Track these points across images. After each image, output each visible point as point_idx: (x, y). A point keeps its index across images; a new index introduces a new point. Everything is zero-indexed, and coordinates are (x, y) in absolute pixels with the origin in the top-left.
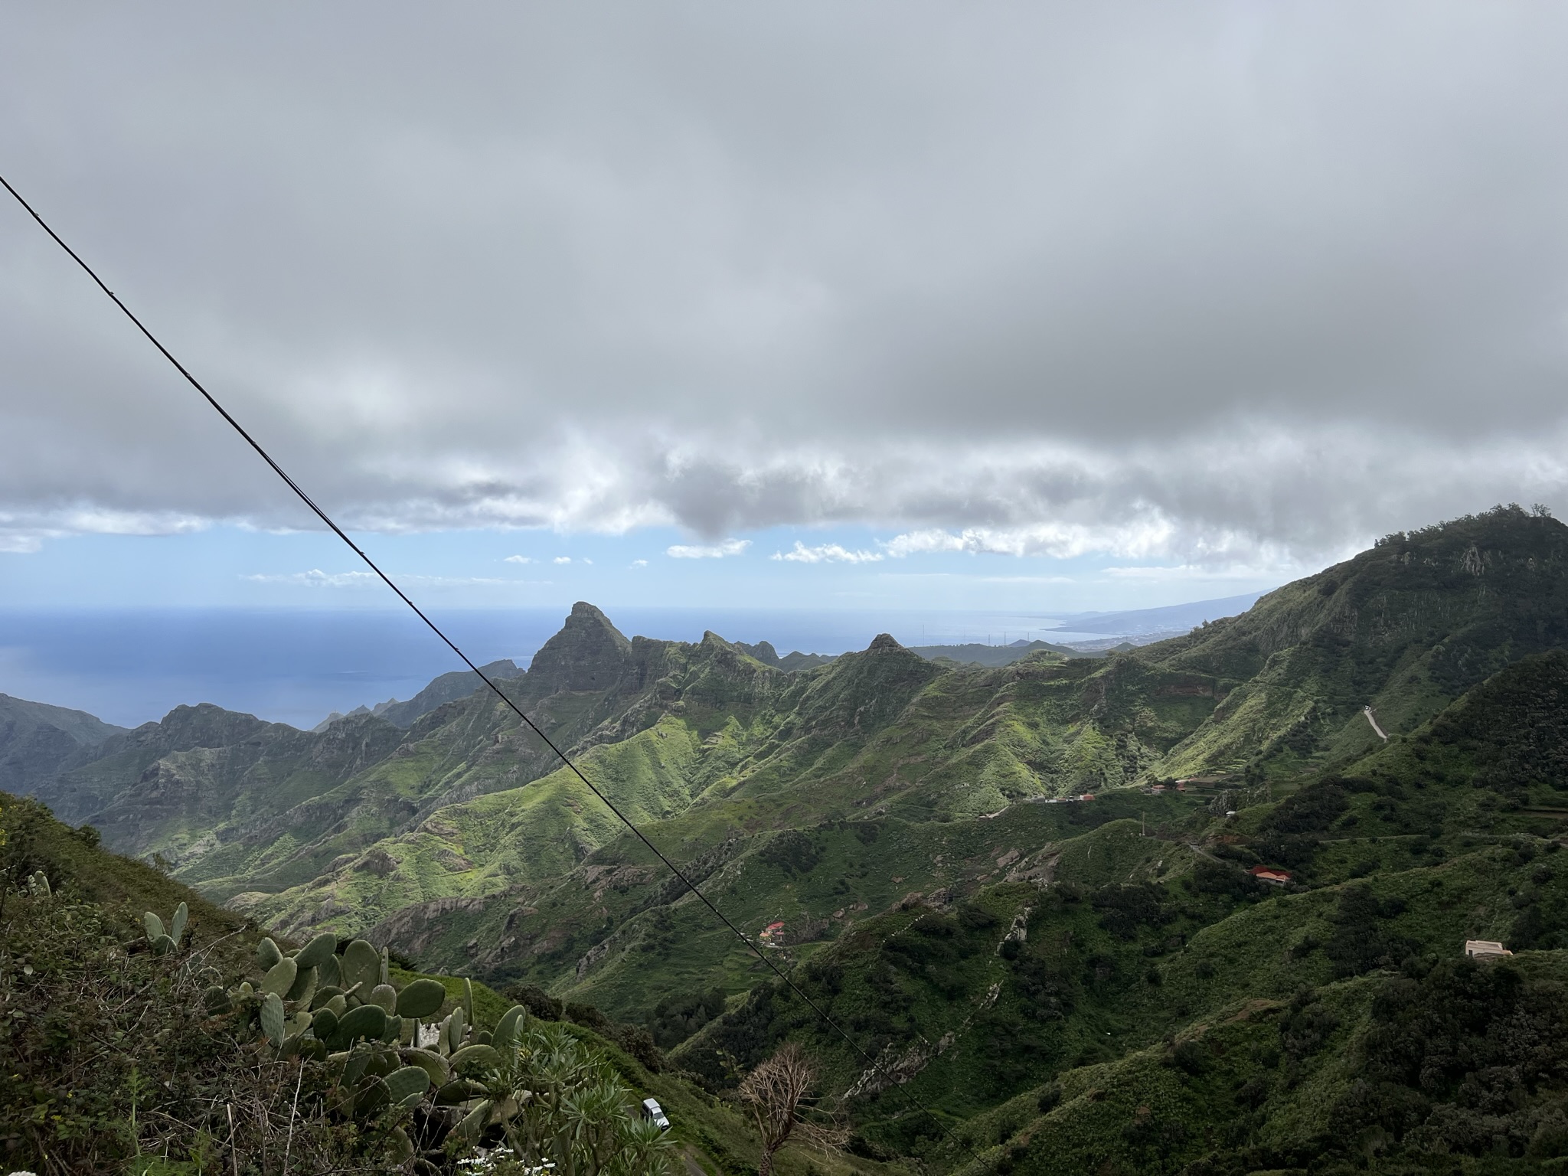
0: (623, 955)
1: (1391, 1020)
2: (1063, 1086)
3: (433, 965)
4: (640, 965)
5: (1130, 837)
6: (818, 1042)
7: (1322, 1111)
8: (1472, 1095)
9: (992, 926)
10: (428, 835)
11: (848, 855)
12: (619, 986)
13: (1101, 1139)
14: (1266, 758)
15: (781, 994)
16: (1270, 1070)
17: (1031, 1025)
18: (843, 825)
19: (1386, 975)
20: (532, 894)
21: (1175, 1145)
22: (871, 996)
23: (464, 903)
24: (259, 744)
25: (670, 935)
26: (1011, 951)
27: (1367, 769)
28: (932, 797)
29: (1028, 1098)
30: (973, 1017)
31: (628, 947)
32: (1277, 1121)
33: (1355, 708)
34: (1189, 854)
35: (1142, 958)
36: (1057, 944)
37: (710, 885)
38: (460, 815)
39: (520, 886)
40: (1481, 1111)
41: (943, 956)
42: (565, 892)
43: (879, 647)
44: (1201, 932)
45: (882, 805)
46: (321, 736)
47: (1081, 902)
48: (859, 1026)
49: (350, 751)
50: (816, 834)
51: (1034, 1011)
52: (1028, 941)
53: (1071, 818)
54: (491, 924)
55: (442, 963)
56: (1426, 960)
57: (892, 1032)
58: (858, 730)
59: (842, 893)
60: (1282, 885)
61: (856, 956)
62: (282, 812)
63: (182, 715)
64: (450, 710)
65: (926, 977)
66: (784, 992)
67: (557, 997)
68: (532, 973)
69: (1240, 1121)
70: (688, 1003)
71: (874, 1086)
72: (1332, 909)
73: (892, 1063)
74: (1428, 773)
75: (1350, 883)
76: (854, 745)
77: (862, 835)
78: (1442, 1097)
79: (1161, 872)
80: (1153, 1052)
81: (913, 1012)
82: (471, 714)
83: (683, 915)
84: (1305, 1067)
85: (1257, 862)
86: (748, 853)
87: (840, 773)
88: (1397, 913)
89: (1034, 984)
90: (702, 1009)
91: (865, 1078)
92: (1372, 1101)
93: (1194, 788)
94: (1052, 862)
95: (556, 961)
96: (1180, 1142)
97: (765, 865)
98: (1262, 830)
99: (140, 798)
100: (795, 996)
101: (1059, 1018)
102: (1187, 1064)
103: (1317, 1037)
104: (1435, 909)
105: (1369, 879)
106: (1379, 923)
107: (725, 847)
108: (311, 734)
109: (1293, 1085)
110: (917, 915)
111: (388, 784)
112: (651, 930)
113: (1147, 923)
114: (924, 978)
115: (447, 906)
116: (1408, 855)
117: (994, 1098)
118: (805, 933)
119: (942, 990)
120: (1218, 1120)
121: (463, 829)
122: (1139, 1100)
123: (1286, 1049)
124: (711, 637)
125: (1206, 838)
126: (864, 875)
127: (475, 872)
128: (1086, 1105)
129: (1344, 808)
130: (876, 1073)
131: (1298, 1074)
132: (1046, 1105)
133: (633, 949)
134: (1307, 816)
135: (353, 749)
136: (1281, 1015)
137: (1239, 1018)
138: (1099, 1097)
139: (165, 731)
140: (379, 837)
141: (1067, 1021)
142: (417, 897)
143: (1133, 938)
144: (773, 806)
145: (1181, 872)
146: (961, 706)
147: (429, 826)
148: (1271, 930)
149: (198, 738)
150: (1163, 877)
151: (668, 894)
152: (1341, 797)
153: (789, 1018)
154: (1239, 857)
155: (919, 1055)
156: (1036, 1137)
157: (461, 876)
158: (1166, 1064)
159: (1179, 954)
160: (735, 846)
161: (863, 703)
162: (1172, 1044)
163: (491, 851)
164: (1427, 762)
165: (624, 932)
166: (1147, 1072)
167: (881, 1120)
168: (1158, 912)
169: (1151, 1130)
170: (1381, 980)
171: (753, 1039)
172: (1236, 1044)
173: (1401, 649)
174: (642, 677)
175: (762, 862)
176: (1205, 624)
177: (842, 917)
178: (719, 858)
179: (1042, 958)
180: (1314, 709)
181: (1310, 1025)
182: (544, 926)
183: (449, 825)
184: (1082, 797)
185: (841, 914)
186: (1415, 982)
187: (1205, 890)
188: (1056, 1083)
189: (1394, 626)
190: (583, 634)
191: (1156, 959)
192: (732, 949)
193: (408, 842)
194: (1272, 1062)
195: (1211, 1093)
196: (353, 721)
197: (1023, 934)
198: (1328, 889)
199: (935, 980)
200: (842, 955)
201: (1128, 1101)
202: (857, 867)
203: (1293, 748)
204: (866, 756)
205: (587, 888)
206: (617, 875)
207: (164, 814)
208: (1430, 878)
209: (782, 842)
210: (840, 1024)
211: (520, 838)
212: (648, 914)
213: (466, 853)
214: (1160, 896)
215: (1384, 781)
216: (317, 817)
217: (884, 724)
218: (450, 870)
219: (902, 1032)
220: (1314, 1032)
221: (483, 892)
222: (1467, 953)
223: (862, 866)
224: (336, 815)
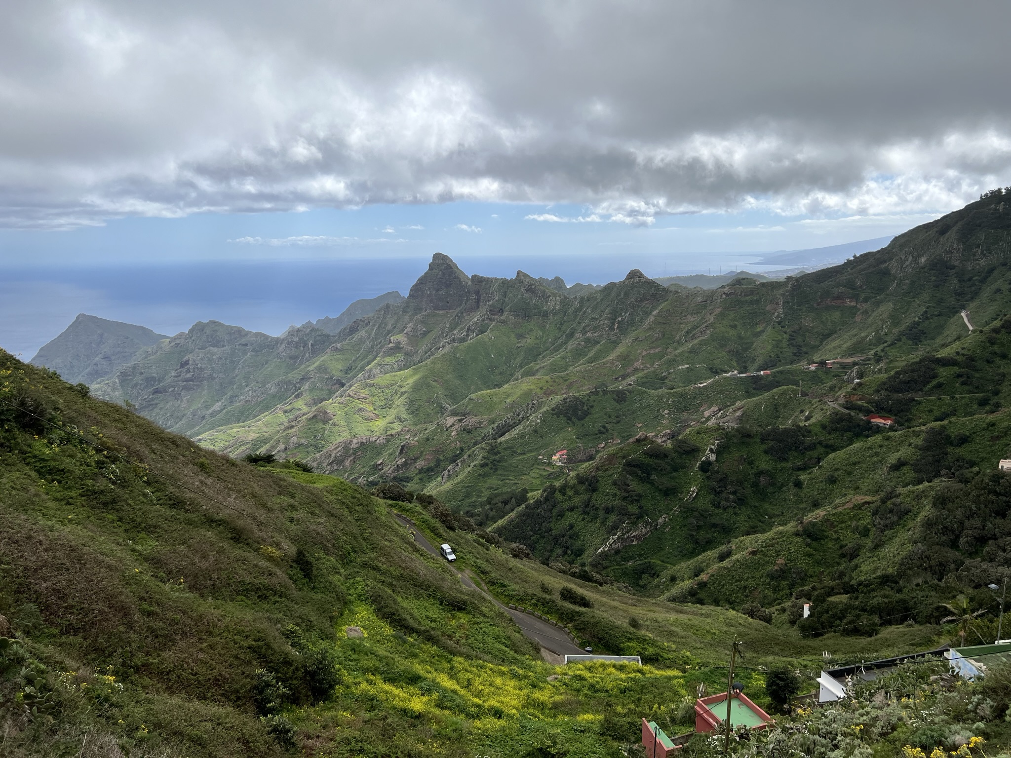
0: (469, 469)
1: (944, 509)
2: (734, 547)
3: (357, 475)
4: (480, 475)
5: (791, 397)
6: (583, 519)
7: (893, 562)
8: (993, 554)
9: (693, 451)
10: (351, 399)
11: (608, 410)
12: (467, 487)
13: (753, 577)
14: (889, 346)
15: (560, 491)
16: (863, 538)
17: (717, 511)
18: (605, 392)
19: (944, 481)
20: (414, 433)
21: (799, 581)
22: (615, 494)
23: (374, 439)
24: (246, 345)
25: (497, 457)
26: (706, 467)
27: (953, 351)
28: (664, 374)
29: (712, 554)
30: (680, 507)
31: (472, 465)
32: (864, 568)
33: (955, 311)
34: (827, 407)
35: (791, 471)
36: (736, 463)
37: (521, 428)
38: (370, 387)
39: (407, 429)
40: (997, 564)
41: (662, 470)
42: (434, 432)
43: (631, 278)
44: (830, 456)
45: (631, 380)
46: (283, 340)
47: (753, 437)
48: (608, 511)
49: (302, 349)
50: (587, 397)
51: (719, 503)
52: (717, 461)
53: (754, 386)
54: (391, 451)
55: (363, 474)
56: (972, 472)
57: (629, 515)
58: (617, 333)
59: (604, 433)
60: (887, 426)
61: (606, 470)
62: (264, 386)
63: (199, 328)
64: (361, 323)
65: (652, 483)
66: (563, 490)
67: (430, 493)
68: (416, 479)
69: (842, 568)
70: (505, 497)
71: (617, 545)
72: (919, 441)
73: (628, 532)
74: (996, 353)
75: (933, 424)
76: (614, 342)
77: (617, 398)
78: (971, 555)
79: (808, 418)
80: (791, 527)
81: (643, 502)
82: (374, 325)
83: (505, 446)
84: (886, 536)
85: (872, 412)
86: (545, 409)
87: (604, 360)
88: (963, 443)
89: (719, 487)
90: (513, 500)
91: (611, 541)
92: (926, 557)
93: (838, 366)
94: (738, 414)
95: (429, 473)
96: (802, 579)
97: (555, 416)
98: (877, 391)
99: (180, 378)
100: (570, 493)
101: (735, 507)
102: (812, 534)
103: (895, 518)
104: (988, 441)
105: (946, 422)
106: (950, 449)
107: (530, 406)
108: (278, 338)
109: (877, 547)
110: (645, 445)
111: (326, 369)
112: (486, 455)
113: (795, 450)
114: (650, 483)
115: (364, 441)
116: (975, 406)
117: (692, 554)
118: (580, 457)
119: (661, 490)
120: (828, 567)
121: (372, 395)
122: (778, 555)
123: (874, 526)
124: (521, 274)
125: (839, 397)
126: (618, 422)
127: (380, 420)
128: (745, 558)
129: (935, 376)
130: (618, 538)
131: (880, 540)
132: (722, 558)
133: (475, 466)
134: (909, 382)
135: (304, 347)
136: (873, 506)
137: (845, 507)
138: (753, 553)
139: (191, 338)
140: (322, 400)
141: (740, 509)
142: (345, 436)
143: (785, 460)
144: (561, 381)
145: (820, 419)
146: (685, 316)
147: (351, 394)
148: (877, 454)
149: (210, 342)
150: (808, 422)
151: (496, 433)
152: (933, 370)
153: (565, 506)
154: (860, 409)
155: (645, 528)
156: (713, 576)
157: (372, 423)
158: (797, 534)
159: (815, 470)
160: (537, 405)
161: (620, 315)
162: (802, 523)
163: (390, 408)
164: (996, 346)
165: (469, 456)
166: (785, 539)
167: (620, 565)
168: (803, 443)
169: (784, 572)
170: (940, 484)
171: (543, 517)
172: (842, 523)
173: (991, 270)
174: (478, 302)
175: (553, 414)
176: (855, 256)
177: (603, 447)
178: (527, 412)
179: (725, 471)
180: (926, 312)
181: (891, 511)
182: (422, 452)
183: (364, 393)
184: (762, 373)
185: (603, 445)
186: (963, 485)
187: (835, 430)
188: (730, 545)
189: (988, 255)
190: (440, 274)
191: (800, 472)
192: (535, 466)
193: (339, 403)
194: (865, 533)
195: (825, 551)
196: (302, 331)
197: (713, 457)
198: (917, 429)
199: (656, 485)
200: (598, 469)
201: (771, 556)
202: (613, 417)
203: (909, 339)
204: (620, 349)
205: (447, 430)
206: (465, 422)
207: (195, 387)
208: (987, 421)
209: (566, 403)
210: (597, 509)
211: (406, 400)
212: (483, 445)
213: (375, 410)
214: (805, 434)
215: (964, 359)
216: (285, 389)
217: (634, 328)
218: (365, 419)
219: (635, 514)
220: (893, 515)
221: (386, 433)
222: (1000, 467)
223: (617, 417)
224: (296, 387)
